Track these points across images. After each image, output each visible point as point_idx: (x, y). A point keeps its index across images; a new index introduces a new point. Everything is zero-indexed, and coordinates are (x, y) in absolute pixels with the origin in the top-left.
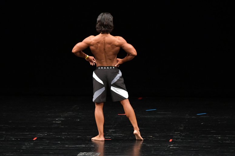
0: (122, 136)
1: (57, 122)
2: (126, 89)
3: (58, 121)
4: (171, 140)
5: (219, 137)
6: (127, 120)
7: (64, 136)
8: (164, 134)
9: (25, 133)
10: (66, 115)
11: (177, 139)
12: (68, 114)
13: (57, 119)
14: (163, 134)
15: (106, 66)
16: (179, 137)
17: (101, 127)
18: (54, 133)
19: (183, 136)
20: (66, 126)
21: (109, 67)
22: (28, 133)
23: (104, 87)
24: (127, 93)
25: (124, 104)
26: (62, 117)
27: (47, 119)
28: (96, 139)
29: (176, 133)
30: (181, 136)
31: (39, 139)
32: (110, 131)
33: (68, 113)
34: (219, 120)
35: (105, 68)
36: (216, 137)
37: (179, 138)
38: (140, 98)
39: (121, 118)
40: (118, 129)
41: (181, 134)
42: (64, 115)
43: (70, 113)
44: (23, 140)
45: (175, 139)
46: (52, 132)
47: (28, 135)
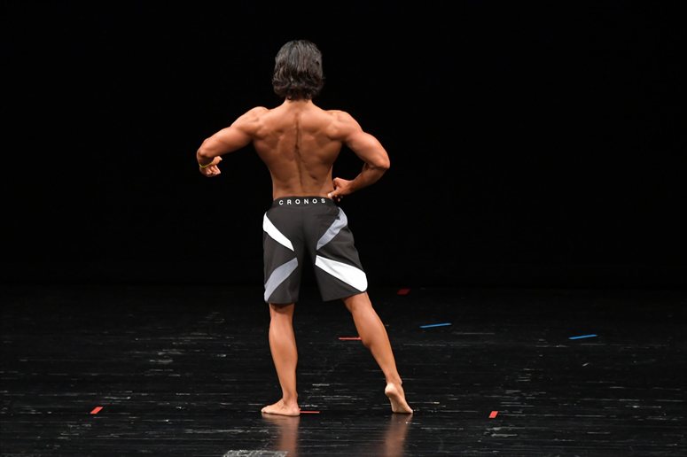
0: (350, 401)
1: (160, 361)
2: (359, 264)
3: (163, 357)
4: (493, 414)
5: (634, 403)
6: (365, 355)
7: (180, 403)
8: (475, 395)
9: (68, 394)
10: (187, 339)
11: (511, 409)
12: (193, 338)
13: (160, 354)
14: (470, 395)
15: (302, 195)
16: (518, 404)
17: (287, 375)
18: (153, 394)
19: (530, 402)
20: (187, 374)
21: (310, 199)
22: (75, 394)
23: (295, 259)
24: (364, 274)
25: (355, 309)
26: (174, 347)
27: (131, 352)
28: (276, 412)
29: (508, 392)
30: (522, 400)
31: (110, 410)
32: (315, 387)
33: (193, 336)
34: (634, 355)
35: (298, 202)
36: (627, 403)
37: (517, 409)
38: (404, 292)
39: (349, 349)
40: (338, 382)
41: (524, 394)
42: (181, 341)
43: (200, 335)
44: (62, 413)
45: (506, 411)
46: (145, 392)
47: (76, 398)
